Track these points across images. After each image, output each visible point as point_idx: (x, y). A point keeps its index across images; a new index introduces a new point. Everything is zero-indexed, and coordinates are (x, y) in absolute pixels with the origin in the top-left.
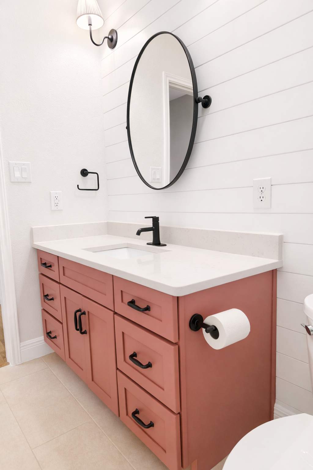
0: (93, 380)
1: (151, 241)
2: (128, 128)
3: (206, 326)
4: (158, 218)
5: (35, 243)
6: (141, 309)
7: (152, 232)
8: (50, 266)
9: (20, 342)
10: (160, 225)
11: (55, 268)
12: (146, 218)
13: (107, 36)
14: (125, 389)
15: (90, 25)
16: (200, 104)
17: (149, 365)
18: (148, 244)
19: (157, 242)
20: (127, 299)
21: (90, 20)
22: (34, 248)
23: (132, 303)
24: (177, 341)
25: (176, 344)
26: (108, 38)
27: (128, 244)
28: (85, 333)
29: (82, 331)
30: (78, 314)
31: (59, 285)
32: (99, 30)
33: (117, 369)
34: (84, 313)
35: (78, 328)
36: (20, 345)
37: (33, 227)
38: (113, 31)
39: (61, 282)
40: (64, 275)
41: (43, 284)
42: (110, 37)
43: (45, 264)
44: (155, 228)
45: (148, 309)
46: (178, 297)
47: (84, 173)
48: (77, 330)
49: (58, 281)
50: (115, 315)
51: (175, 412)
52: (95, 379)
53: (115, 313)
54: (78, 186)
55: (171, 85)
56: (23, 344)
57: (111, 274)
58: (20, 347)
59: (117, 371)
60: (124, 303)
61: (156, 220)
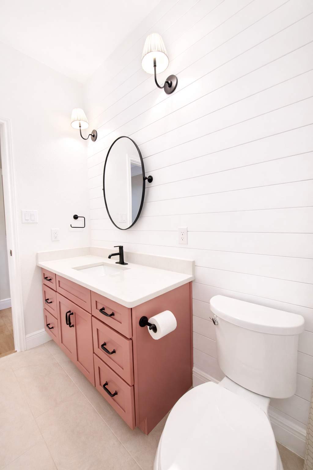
0: (78, 360)
1: (119, 261)
2: (104, 189)
3: (150, 325)
4: (123, 246)
5: (39, 263)
6: (108, 315)
7: (119, 256)
8: (51, 280)
9: (26, 335)
10: (124, 251)
11: (53, 281)
12: (114, 247)
13: (91, 134)
14: (99, 367)
15: (80, 127)
16: (146, 181)
17: (114, 352)
18: (116, 263)
19: (122, 262)
20: (100, 307)
21: (80, 124)
22: (38, 266)
23: (102, 310)
24: (131, 337)
25: (131, 339)
26: (91, 135)
27: (103, 262)
28: (73, 326)
29: (71, 325)
30: (68, 314)
31: (55, 293)
32: (85, 130)
33: (94, 353)
34: (72, 314)
35: (68, 323)
36: (26, 336)
37: (38, 252)
38: (95, 131)
39: (57, 291)
40: (59, 286)
41: (45, 291)
42: (93, 134)
43: (46, 278)
44: (121, 253)
45: (113, 314)
46: (131, 309)
47: (76, 217)
48: (67, 324)
49: (56, 290)
50: (92, 317)
51: (130, 384)
52: (80, 359)
53: (93, 316)
54: (71, 225)
55: (132, 162)
56: (28, 336)
57: (89, 289)
58: (26, 338)
59: (94, 354)
60: (98, 309)
61: (121, 248)
